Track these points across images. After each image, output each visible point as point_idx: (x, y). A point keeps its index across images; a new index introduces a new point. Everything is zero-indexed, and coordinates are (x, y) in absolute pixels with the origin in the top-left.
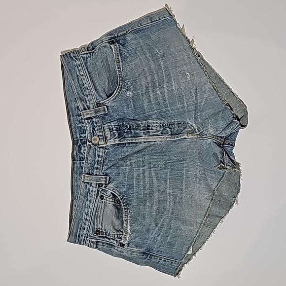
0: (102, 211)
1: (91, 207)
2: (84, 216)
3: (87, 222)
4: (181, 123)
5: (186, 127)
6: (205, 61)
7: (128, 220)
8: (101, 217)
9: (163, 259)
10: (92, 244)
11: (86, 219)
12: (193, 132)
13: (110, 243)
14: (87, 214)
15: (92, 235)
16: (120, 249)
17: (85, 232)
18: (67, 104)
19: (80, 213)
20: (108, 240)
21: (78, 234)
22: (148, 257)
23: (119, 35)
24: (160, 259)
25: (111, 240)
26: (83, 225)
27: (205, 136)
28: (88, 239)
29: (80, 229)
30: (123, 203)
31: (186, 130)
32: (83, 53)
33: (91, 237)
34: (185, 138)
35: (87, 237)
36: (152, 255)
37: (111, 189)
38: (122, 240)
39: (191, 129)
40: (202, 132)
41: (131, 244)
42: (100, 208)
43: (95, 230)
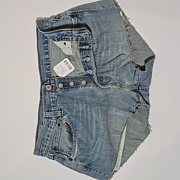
0: (59, 134)
1: (51, 131)
2: (46, 137)
3: (48, 141)
4: (107, 78)
5: (110, 81)
6: (136, 31)
7: (77, 141)
8: (59, 138)
9: (98, 172)
10: (50, 157)
11: (48, 139)
12: (115, 84)
13: (63, 158)
14: (48, 136)
15: (51, 151)
16: (70, 162)
17: (46, 148)
18: (39, 56)
19: (43, 135)
20: (61, 155)
21: (41, 150)
22: (89, 170)
23: (79, 11)
24: (96, 172)
25: (64, 155)
26: (45, 144)
27: (124, 87)
28: (48, 153)
29: (43, 146)
30: (73, 129)
31: (111, 82)
32: (51, 19)
33: (50, 152)
34: (110, 88)
35: (47, 152)
36: (91, 169)
37: (65, 119)
38: (72, 156)
39: (114, 81)
40: (121, 84)
41: (77, 159)
42: (58, 132)
43: (53, 147)
